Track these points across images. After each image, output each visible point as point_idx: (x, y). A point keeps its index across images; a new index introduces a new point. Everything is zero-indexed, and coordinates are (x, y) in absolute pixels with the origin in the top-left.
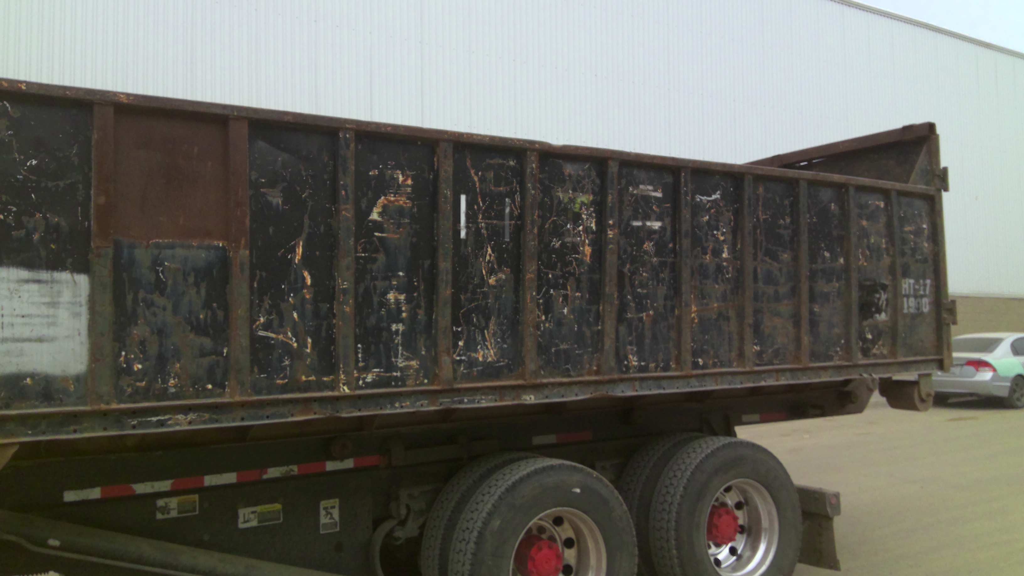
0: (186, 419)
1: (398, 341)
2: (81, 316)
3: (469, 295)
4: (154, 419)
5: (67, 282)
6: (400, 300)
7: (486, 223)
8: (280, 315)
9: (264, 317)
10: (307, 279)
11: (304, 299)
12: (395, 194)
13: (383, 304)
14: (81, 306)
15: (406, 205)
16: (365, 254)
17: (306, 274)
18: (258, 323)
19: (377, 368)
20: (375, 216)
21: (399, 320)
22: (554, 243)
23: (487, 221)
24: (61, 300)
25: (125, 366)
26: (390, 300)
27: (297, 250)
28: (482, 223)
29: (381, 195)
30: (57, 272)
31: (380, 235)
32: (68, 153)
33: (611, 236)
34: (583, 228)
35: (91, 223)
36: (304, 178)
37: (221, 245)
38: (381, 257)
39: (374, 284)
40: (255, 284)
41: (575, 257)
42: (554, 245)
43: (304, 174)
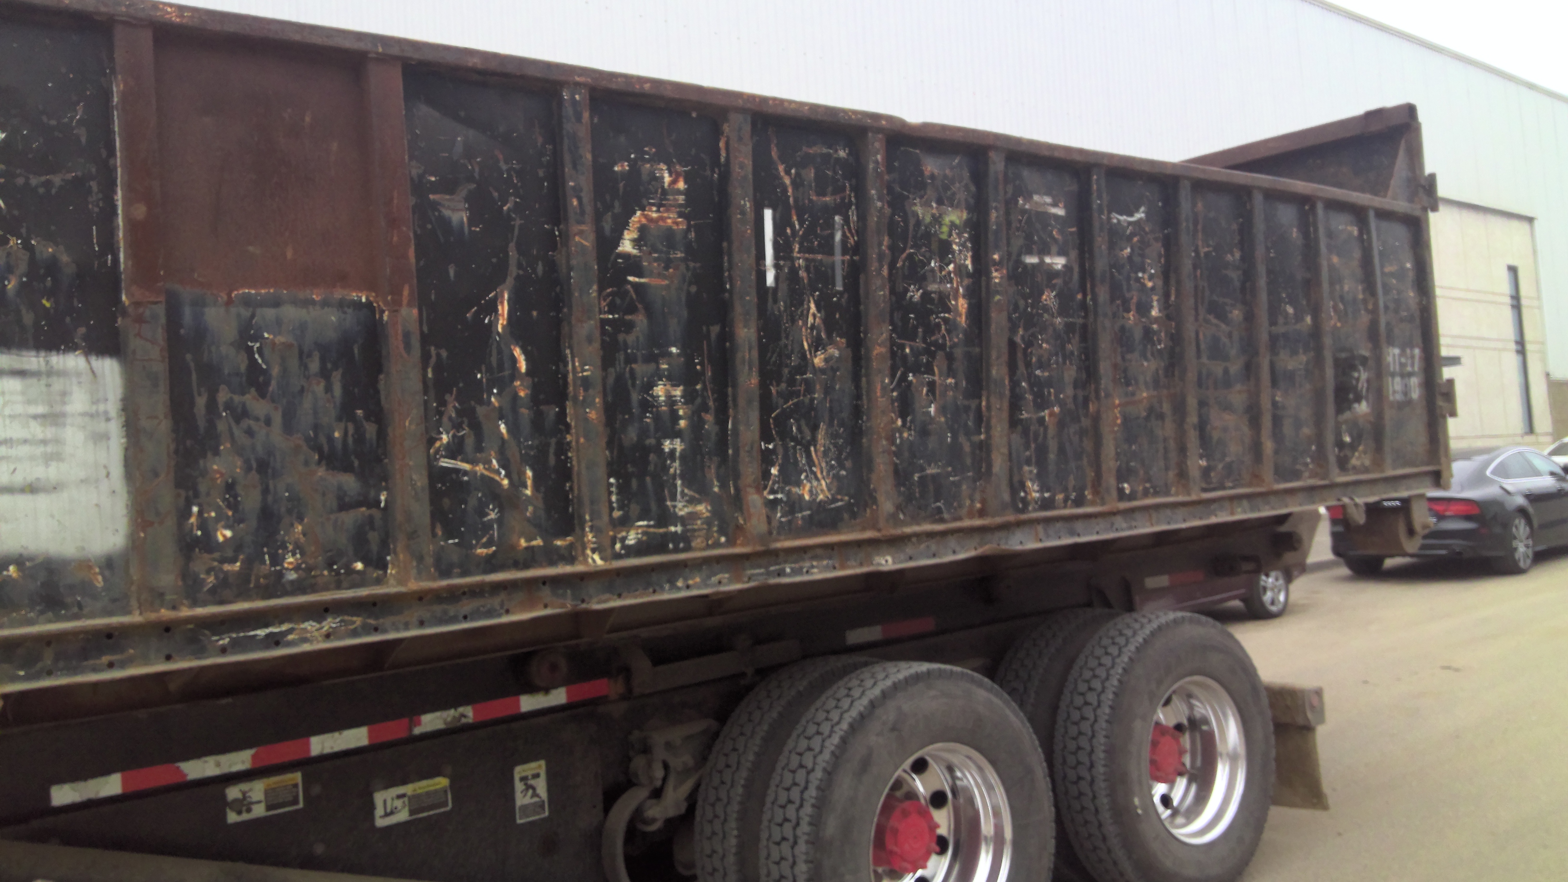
0: (322, 628)
2: (109, 439)
3: (783, 386)
4: (261, 633)
5: (78, 374)
6: (675, 396)
7: (806, 260)
8: (476, 427)
9: (448, 433)
10: (520, 362)
12: (659, 206)
13: (648, 405)
14: (108, 420)
16: (613, 315)
17: (517, 352)
18: (438, 444)
19: (643, 520)
20: (626, 246)
21: (676, 434)
22: (912, 294)
24: (69, 409)
25: (199, 533)
26: (659, 397)
27: (500, 307)
28: (799, 258)
30: (58, 354)
31: (637, 280)
32: (66, 120)
33: (997, 281)
34: (955, 268)
35: (119, 258)
36: (505, 176)
37: (364, 300)
38: (640, 320)
39: (632, 370)
40: (430, 371)
41: (944, 317)
42: (912, 297)
43: (504, 167)
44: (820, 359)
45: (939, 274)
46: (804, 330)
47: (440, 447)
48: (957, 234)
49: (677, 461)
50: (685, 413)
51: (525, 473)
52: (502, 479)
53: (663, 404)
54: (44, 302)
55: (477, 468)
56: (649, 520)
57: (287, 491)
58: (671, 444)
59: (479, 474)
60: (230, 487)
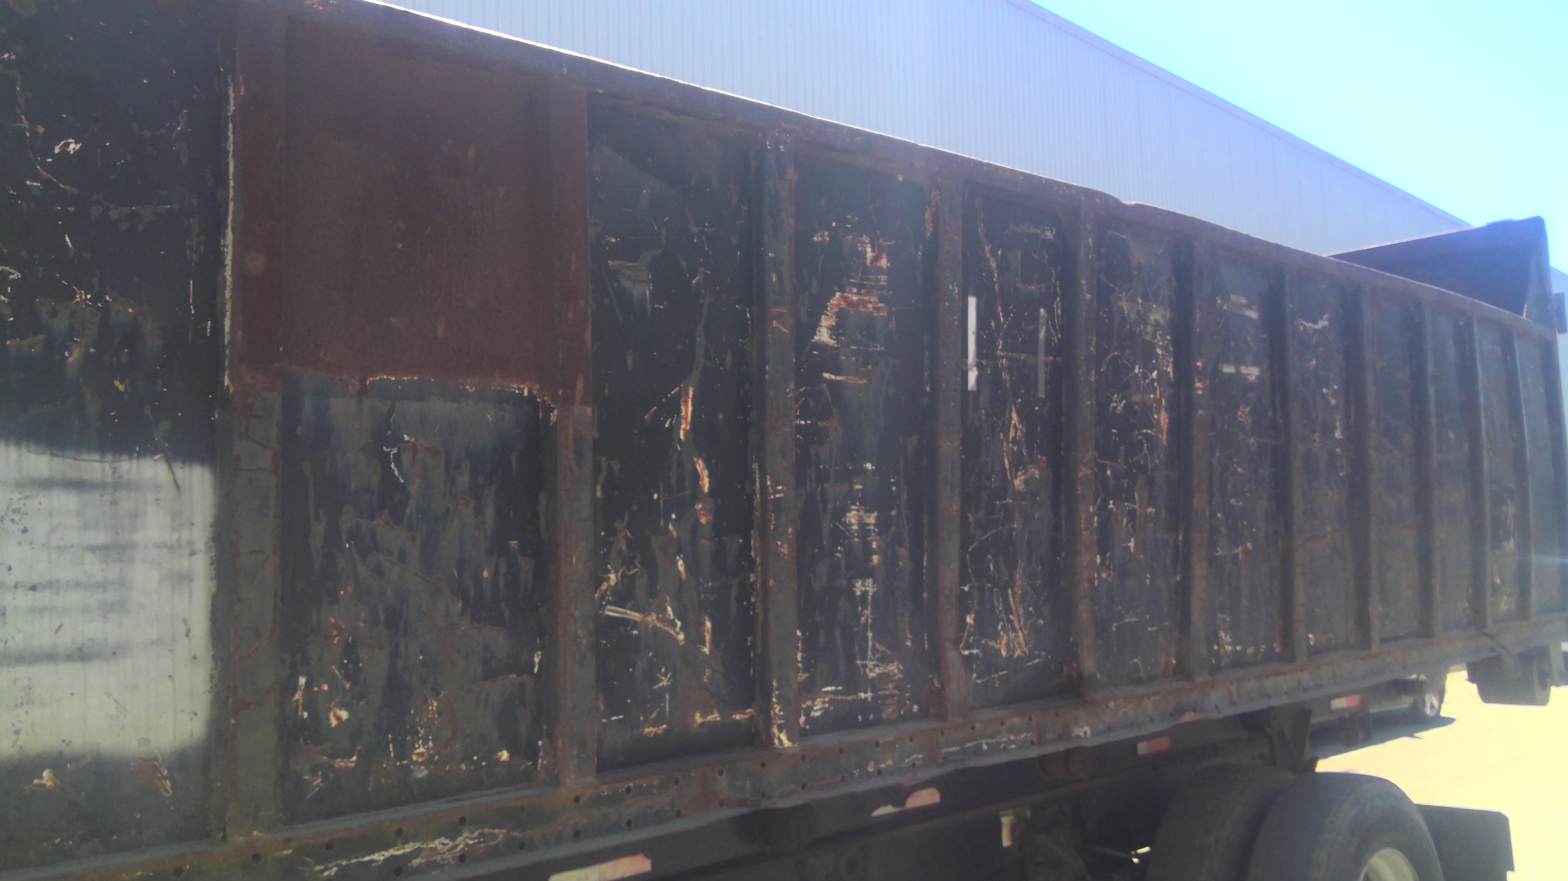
0: (456, 846)
1: (867, 620)
2: (192, 581)
3: (982, 513)
4: (379, 857)
5: (157, 487)
6: (869, 525)
7: (1010, 359)
8: (650, 564)
9: (616, 572)
10: (703, 479)
11: (696, 523)
12: (860, 287)
13: (840, 535)
14: (193, 553)
15: (878, 312)
16: (805, 421)
17: (700, 466)
18: (604, 587)
19: (831, 684)
20: (823, 336)
21: (867, 573)
22: (1115, 404)
23: (1010, 354)
24: (139, 537)
25: (306, 715)
26: (852, 525)
27: (683, 408)
28: (1002, 357)
29: (836, 289)
30: (130, 459)
31: (833, 377)
32: (163, 131)
33: (1200, 392)
34: (1158, 375)
35: (223, 326)
36: (695, 241)
37: (526, 393)
38: (834, 429)
39: (823, 489)
40: (599, 488)
41: (1147, 433)
42: (1115, 408)
43: (695, 230)
44: (1021, 481)
45: (1142, 382)
46: (1005, 444)
47: (606, 590)
48: (1161, 335)
49: (869, 608)
50: (878, 546)
51: (704, 624)
52: (678, 633)
53: (856, 534)
54: (117, 383)
55: (649, 619)
56: (837, 686)
57: (421, 654)
58: (863, 585)
59: (650, 626)
60: (350, 649)
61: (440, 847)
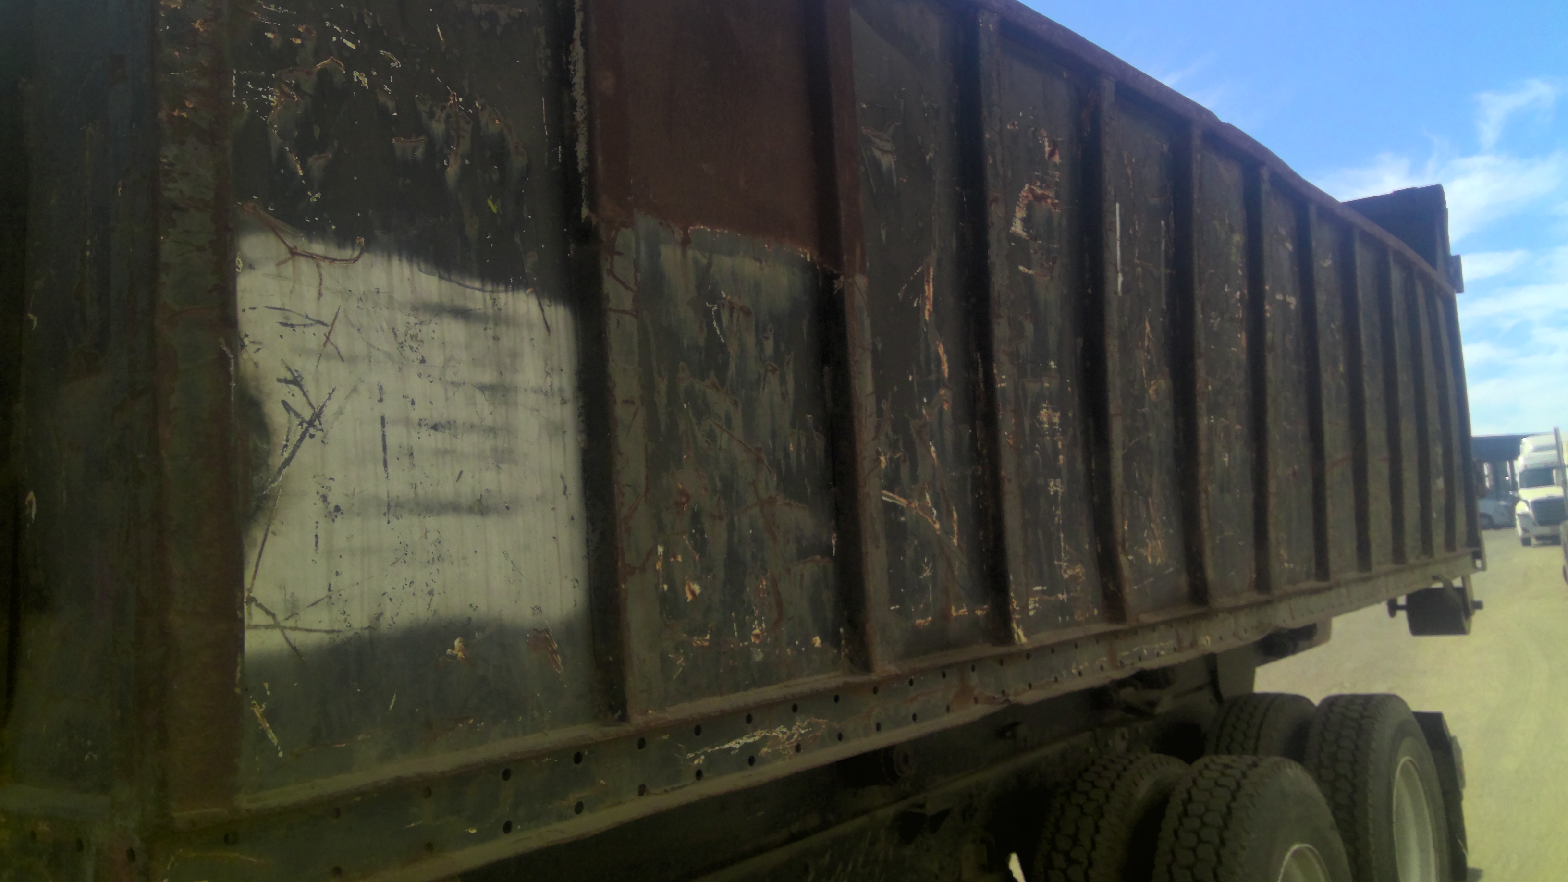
0: (791, 736)
1: (1059, 521)
2: (564, 433)
4: (735, 745)
5: (530, 325)
6: (1055, 424)
7: (1143, 268)
8: (910, 449)
9: (885, 455)
10: (944, 364)
11: (941, 409)
12: (1042, 180)
13: (1037, 432)
14: (563, 402)
15: (1055, 208)
17: (941, 349)
19: (1039, 585)
20: (1018, 226)
21: (1056, 474)
23: (1143, 263)
24: (520, 379)
25: (666, 587)
26: (1044, 422)
27: (926, 287)
28: (1138, 266)
29: (1025, 180)
30: (506, 291)
31: (1026, 270)
33: (1270, 316)
44: (1153, 390)
45: (1230, 301)
46: (1142, 352)
47: (881, 474)
48: (1239, 257)
49: (1060, 508)
50: (1062, 446)
51: (952, 515)
52: (935, 522)
53: (1047, 433)
54: (490, 203)
55: (913, 506)
56: (1043, 586)
57: (751, 528)
58: (1055, 485)
59: (914, 513)
60: (696, 518)
61: (781, 735)
